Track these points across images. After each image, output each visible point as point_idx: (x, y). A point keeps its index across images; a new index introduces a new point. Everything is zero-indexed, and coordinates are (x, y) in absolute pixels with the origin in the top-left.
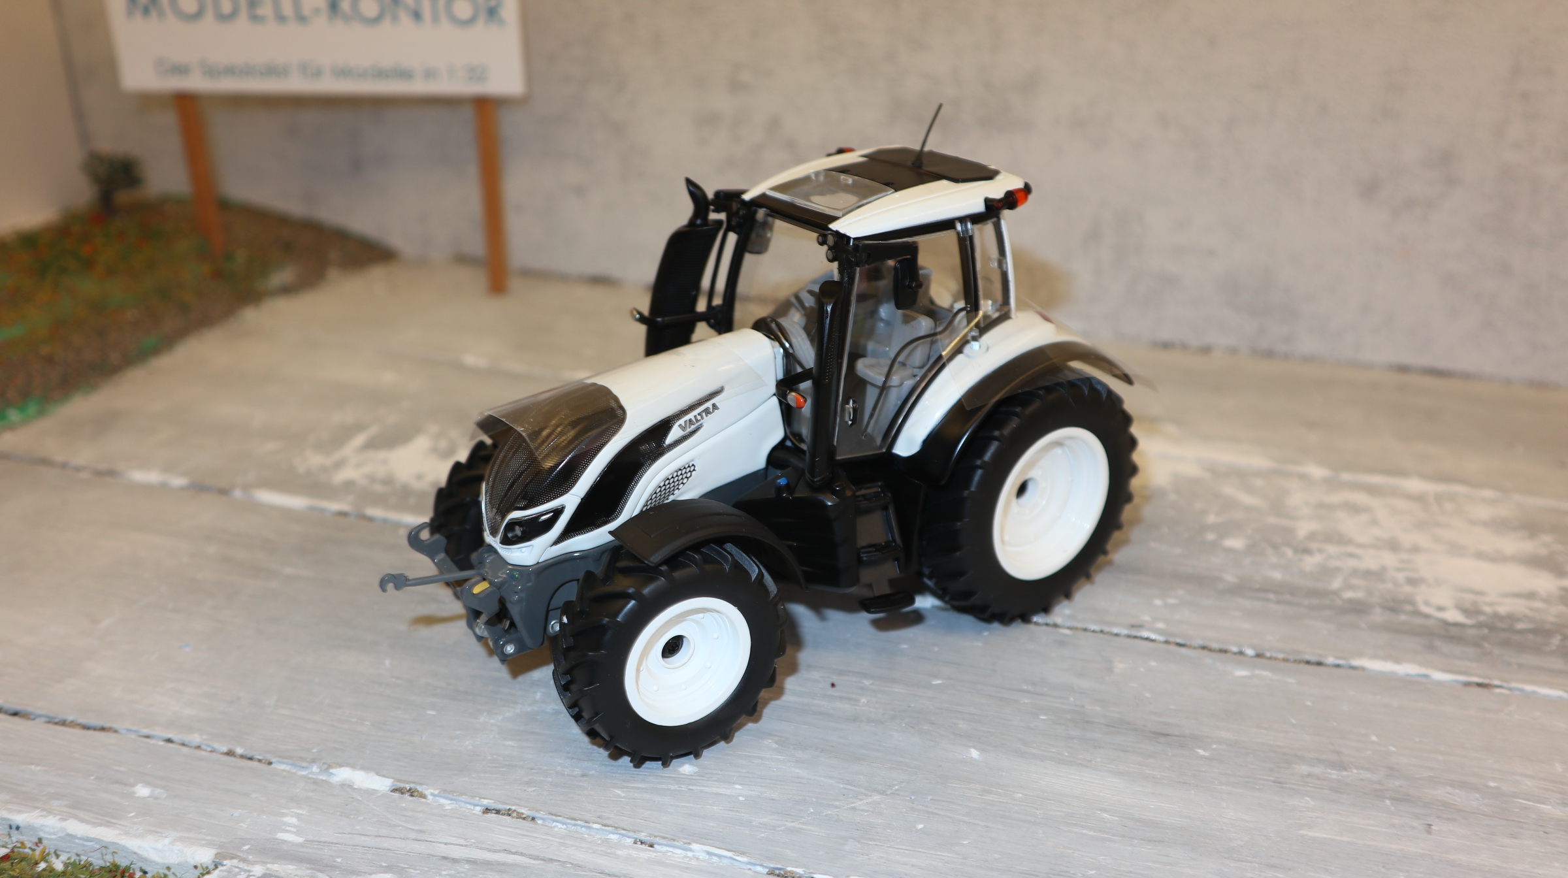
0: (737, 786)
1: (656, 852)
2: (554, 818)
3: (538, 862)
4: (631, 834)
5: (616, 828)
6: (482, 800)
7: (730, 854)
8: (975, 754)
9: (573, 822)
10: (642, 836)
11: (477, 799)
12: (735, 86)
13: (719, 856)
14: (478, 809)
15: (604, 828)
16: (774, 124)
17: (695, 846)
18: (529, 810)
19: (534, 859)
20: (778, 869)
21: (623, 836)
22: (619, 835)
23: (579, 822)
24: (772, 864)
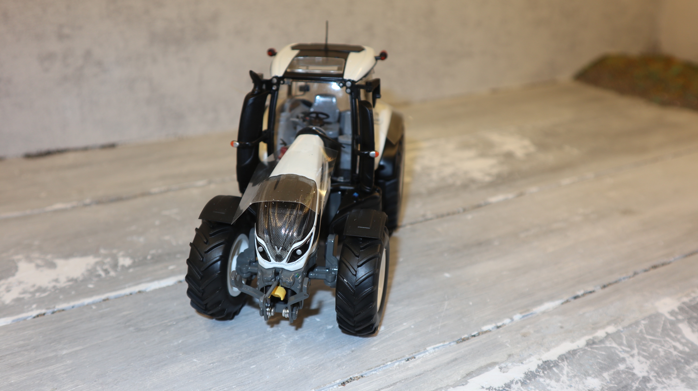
0: (405, 324)
1: (419, 358)
2: (371, 370)
3: (392, 387)
4: (403, 358)
5: (396, 359)
6: (335, 382)
7: (442, 344)
8: (447, 275)
9: (379, 367)
10: (407, 356)
11: (333, 382)
13: (438, 347)
15: (392, 362)
17: (428, 348)
18: (358, 374)
19: (389, 387)
20: (460, 339)
21: (400, 361)
22: (399, 361)
23: (381, 366)
24: (456, 339)
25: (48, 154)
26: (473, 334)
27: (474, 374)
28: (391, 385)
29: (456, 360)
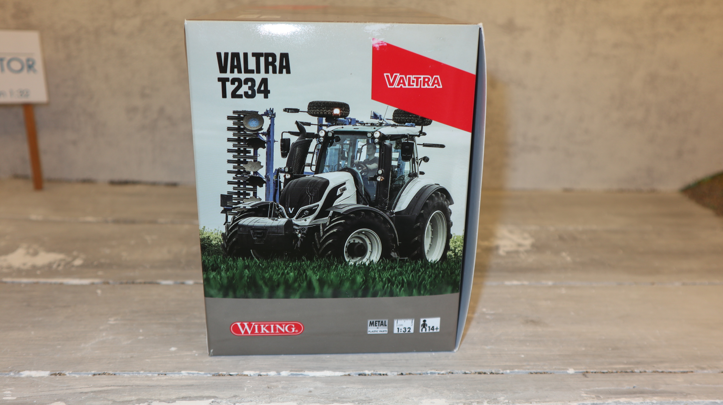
1: (168, 376)
2: (123, 372)
3: (121, 387)
4: (157, 372)
5: (150, 371)
6: (92, 372)
7: (197, 372)
9: (132, 372)
10: (161, 372)
11: (89, 372)
12: (143, 95)
13: (193, 374)
14: (90, 375)
15: (145, 372)
16: (161, 111)
17: (183, 372)
18: (112, 372)
20: (217, 374)
21: (154, 373)
22: (152, 373)
23: (134, 372)
24: (213, 373)
25: (125, 183)
26: (231, 373)
27: (187, 399)
28: (122, 386)
29: (192, 385)
